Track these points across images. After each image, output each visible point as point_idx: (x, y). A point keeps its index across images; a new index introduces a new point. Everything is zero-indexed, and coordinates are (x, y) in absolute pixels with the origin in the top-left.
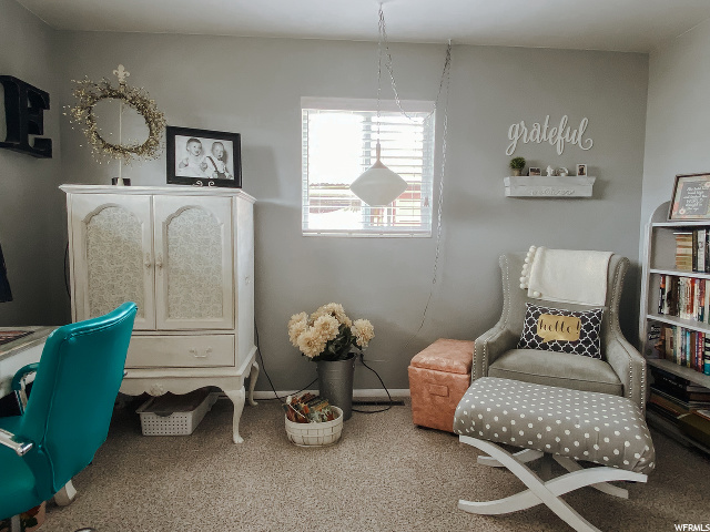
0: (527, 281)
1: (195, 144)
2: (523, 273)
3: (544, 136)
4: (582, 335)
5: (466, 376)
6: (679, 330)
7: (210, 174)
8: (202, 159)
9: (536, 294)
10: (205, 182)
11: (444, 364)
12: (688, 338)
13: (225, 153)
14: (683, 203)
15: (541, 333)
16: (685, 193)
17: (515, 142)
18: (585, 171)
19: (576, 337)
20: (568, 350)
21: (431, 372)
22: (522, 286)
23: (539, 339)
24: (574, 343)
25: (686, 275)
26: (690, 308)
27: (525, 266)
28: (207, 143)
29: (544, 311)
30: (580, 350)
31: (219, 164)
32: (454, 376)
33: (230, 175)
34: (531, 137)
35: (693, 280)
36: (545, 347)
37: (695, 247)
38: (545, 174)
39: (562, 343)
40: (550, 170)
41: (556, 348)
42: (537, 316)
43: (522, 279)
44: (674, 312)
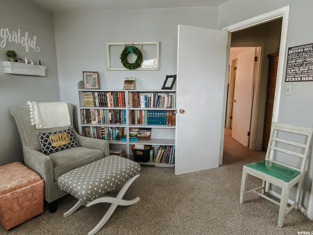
0: (34, 121)
2: (31, 116)
3: (19, 40)
4: (71, 139)
5: (42, 181)
6: (91, 127)
9: (40, 126)
11: (26, 181)
12: (95, 130)
14: (87, 82)
15: (54, 144)
16: (87, 79)
17: (5, 40)
18: (41, 63)
19: (69, 141)
20: (67, 148)
21: (19, 190)
22: (33, 124)
23: (54, 147)
24: (69, 144)
25: (92, 108)
26: (95, 120)
27: (31, 113)
29: (50, 134)
30: (72, 146)
32: (35, 184)
34: (13, 40)
35: (95, 110)
36: (57, 150)
37: (94, 98)
38: (24, 62)
39: (64, 145)
40: (26, 61)
41: (62, 149)
42: (48, 137)
43: (32, 120)
44: (89, 121)
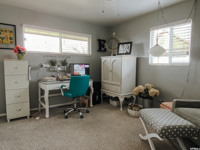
1: (123, 46)
7: (125, 52)
8: (124, 49)
10: (123, 54)
13: (128, 46)
28: (125, 45)
31: (127, 49)
33: (129, 52)
